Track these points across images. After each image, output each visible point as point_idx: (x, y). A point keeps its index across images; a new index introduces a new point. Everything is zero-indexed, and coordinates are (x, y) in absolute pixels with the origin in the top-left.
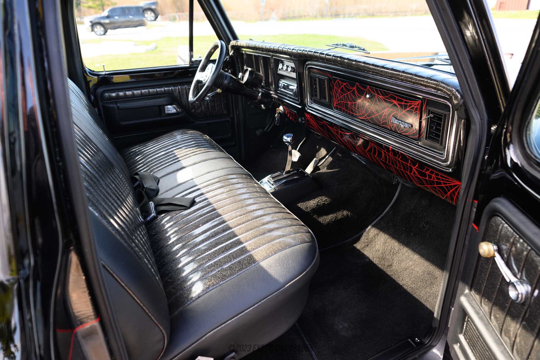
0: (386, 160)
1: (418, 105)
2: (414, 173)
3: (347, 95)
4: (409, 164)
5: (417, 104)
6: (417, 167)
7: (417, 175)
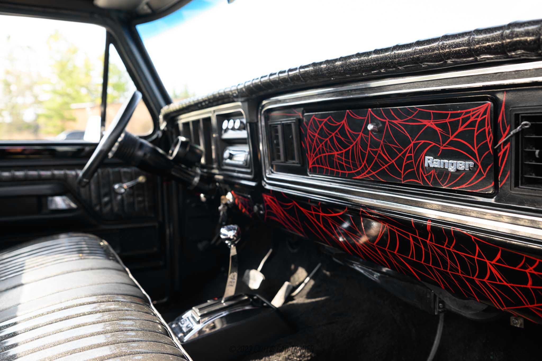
0: (419, 256)
1: (485, 113)
2: (492, 277)
3: (331, 139)
4: (476, 258)
5: (482, 111)
6: (499, 261)
7: (500, 281)
